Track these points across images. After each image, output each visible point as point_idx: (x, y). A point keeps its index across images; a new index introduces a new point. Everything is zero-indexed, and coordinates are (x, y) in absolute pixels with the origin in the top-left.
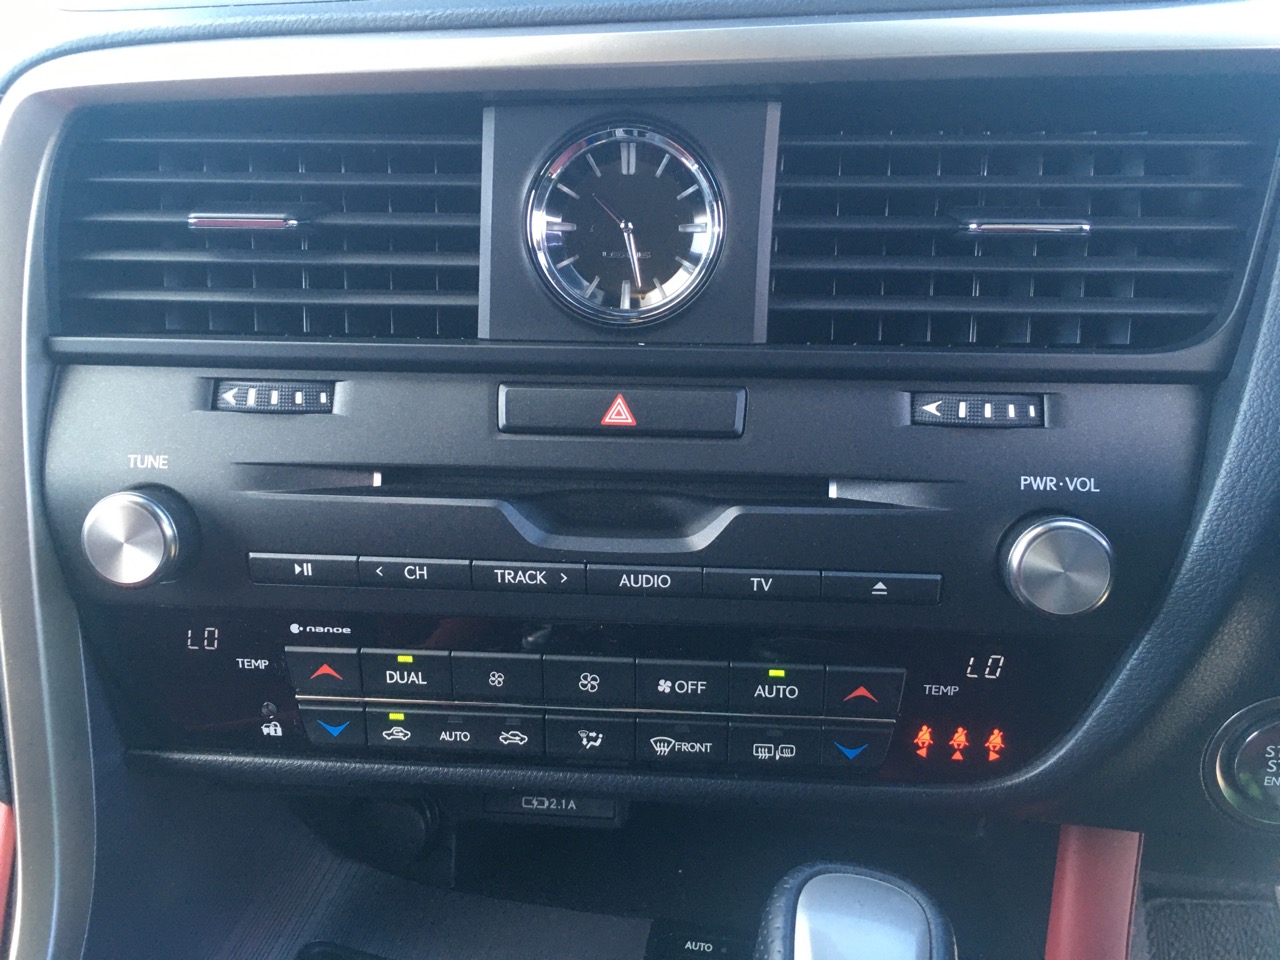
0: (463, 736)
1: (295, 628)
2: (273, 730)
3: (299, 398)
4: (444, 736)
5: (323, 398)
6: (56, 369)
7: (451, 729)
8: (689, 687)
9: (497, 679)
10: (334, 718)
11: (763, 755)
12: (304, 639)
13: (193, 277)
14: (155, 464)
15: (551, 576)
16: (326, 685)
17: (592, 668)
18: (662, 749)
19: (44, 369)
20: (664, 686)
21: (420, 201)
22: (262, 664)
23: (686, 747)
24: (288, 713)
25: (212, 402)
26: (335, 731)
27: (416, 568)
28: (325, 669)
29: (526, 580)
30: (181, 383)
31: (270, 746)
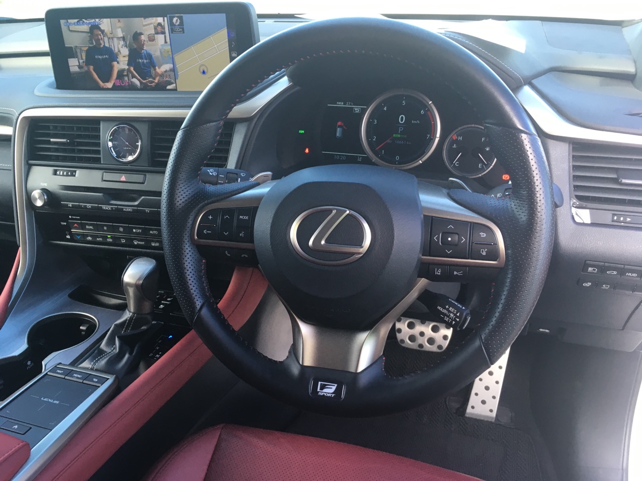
0: (101, 239)
1: (70, 217)
2: (68, 237)
3: (69, 173)
4: (98, 239)
5: (74, 174)
6: (29, 167)
7: (99, 238)
8: (138, 231)
9: (105, 228)
10: (78, 235)
11: (153, 245)
12: (72, 219)
13: (57, 150)
14: (45, 185)
15: (112, 208)
16: (76, 228)
17: (122, 226)
18: (136, 243)
19: (27, 167)
20: (134, 230)
21: (88, 137)
22: (65, 224)
23: (140, 243)
24: (71, 234)
25: (55, 173)
26: (79, 237)
27: (89, 206)
28: (76, 225)
29: (107, 209)
30: (50, 170)
31: (68, 240)
